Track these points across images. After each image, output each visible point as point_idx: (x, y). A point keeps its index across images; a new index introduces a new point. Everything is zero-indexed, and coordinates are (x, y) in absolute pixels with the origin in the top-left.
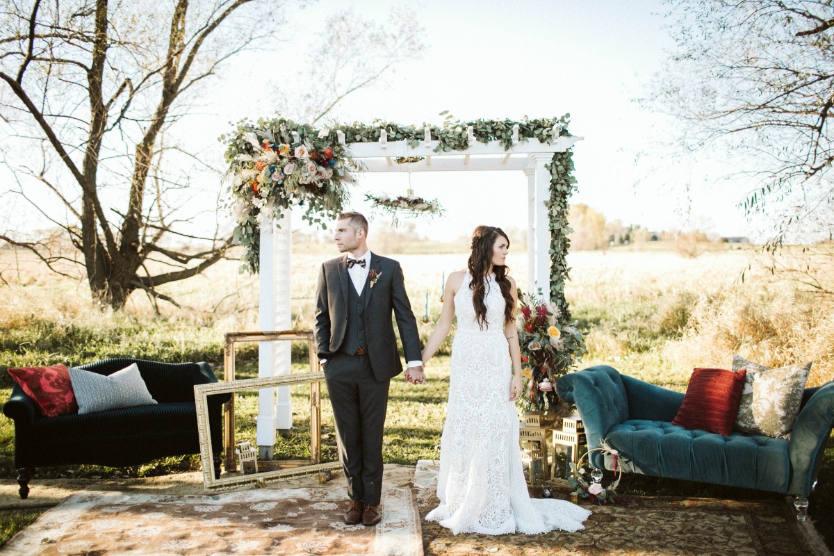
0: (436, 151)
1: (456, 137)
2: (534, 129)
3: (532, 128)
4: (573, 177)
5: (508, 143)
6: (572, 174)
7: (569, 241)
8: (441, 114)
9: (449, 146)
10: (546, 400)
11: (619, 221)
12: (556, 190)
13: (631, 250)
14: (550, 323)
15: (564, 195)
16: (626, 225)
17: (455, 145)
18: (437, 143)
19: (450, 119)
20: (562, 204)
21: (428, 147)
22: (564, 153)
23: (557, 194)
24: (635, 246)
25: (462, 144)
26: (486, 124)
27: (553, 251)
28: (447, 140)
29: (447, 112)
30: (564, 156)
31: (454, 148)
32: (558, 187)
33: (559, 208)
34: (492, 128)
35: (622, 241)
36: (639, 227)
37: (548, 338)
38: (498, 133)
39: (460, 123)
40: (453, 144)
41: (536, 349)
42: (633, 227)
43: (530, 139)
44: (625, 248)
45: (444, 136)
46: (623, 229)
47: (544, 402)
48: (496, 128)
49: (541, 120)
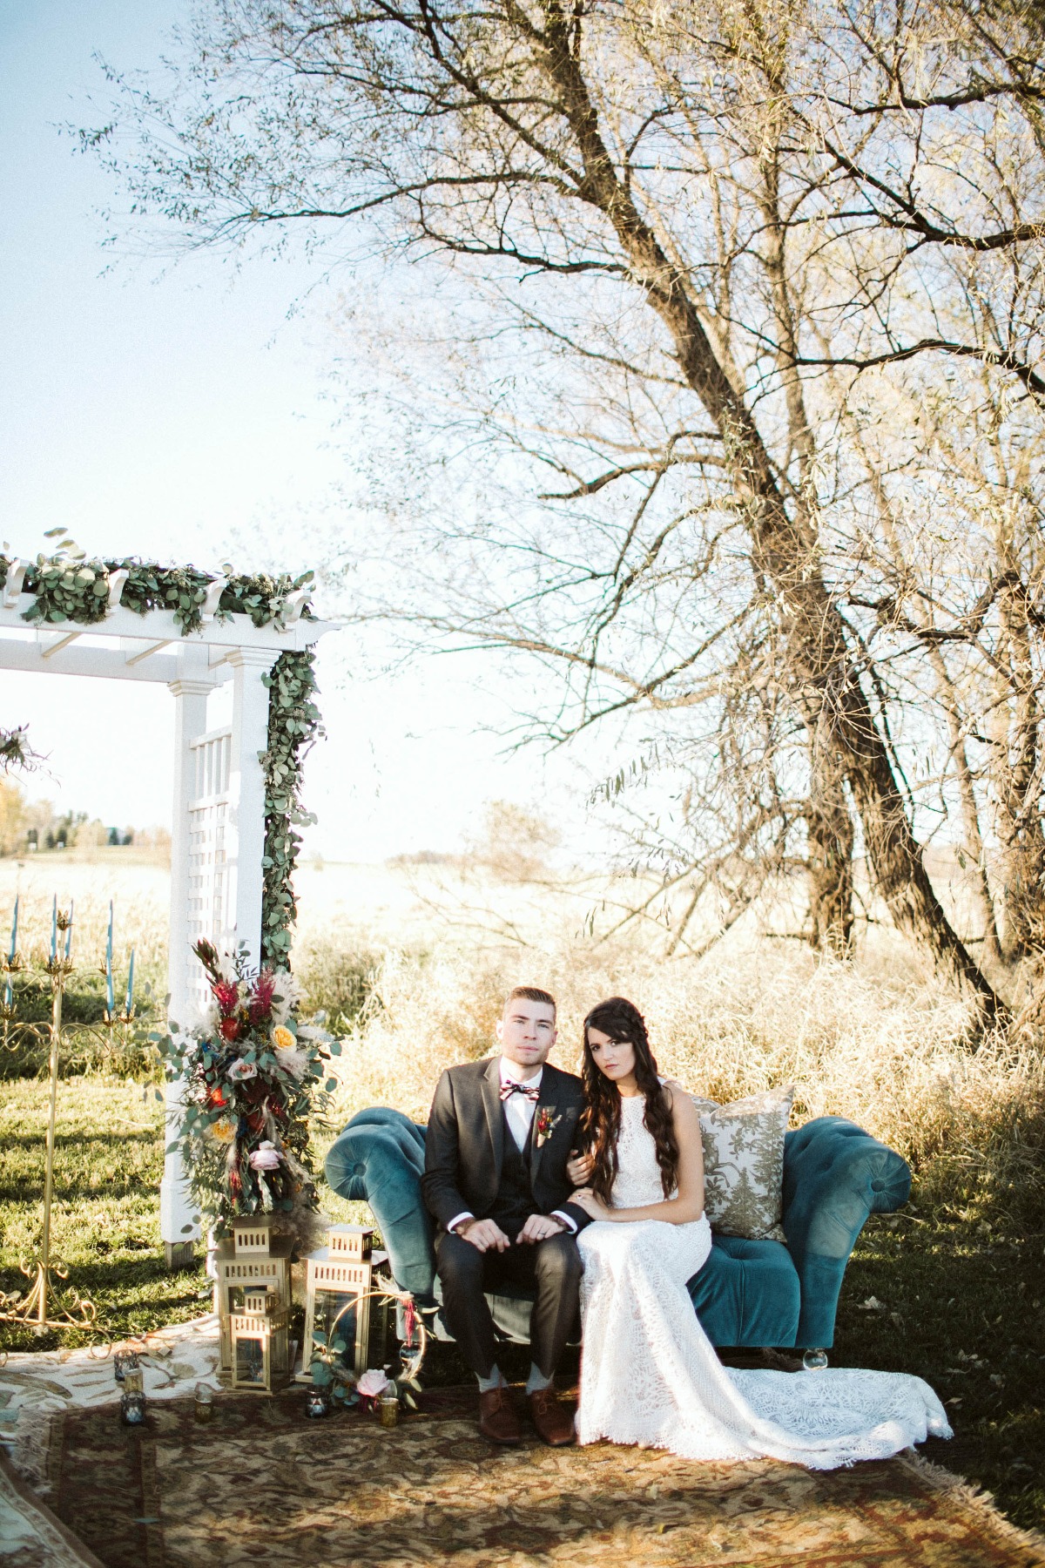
0: (27, 617)
1: (81, 592)
2: (244, 595)
3: (238, 592)
4: (313, 706)
5: (191, 621)
6: (313, 698)
7: (300, 840)
8: (50, 534)
9: (60, 609)
10: (265, 1190)
11: (48, 805)
12: (283, 730)
13: (71, 861)
14: (276, 1017)
15: (297, 740)
16: (60, 811)
17: (76, 608)
18: (31, 599)
19: (65, 549)
20: (290, 761)
21: (9, 607)
22: (301, 654)
23: (283, 738)
24: (78, 853)
25: (95, 609)
26: (145, 569)
27: (270, 861)
28: (57, 595)
29: (61, 531)
30: (301, 661)
31: (70, 617)
32: (290, 725)
33: (285, 770)
34: (159, 581)
35: (51, 843)
36: (84, 818)
37: (271, 1050)
38: (173, 594)
39: (87, 561)
40: (70, 606)
41: (246, 1076)
42: (75, 817)
43: (235, 616)
44: (58, 855)
45: (51, 585)
46: (54, 820)
47: (259, 1195)
48: (169, 581)
49: (257, 579)
